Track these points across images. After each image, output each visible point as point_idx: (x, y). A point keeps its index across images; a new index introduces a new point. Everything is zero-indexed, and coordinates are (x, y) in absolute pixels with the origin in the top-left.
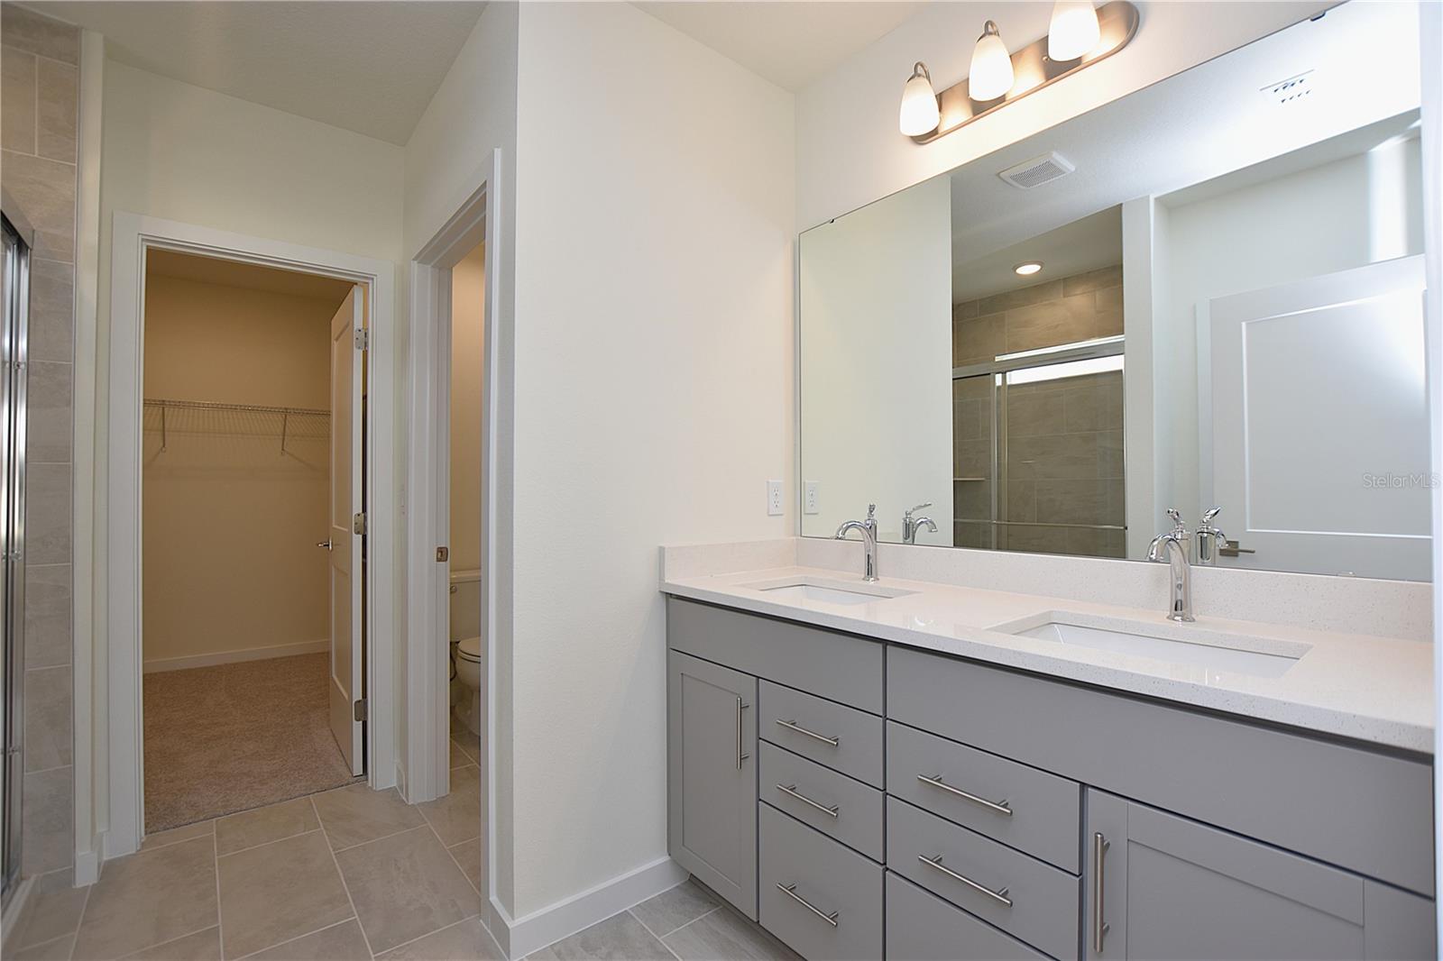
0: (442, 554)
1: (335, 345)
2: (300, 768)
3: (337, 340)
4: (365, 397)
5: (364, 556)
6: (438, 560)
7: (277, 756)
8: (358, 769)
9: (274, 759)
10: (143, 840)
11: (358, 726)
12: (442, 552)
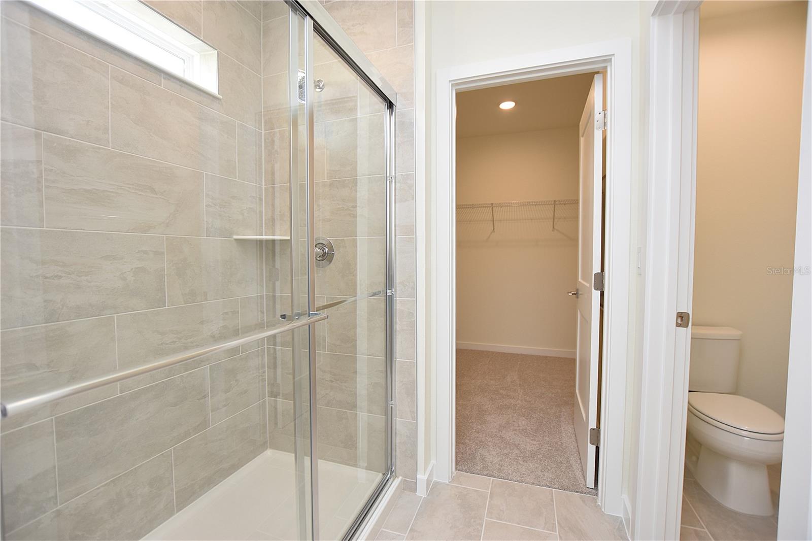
0: (682, 319)
1: (582, 140)
2: (550, 458)
3: (583, 136)
4: (604, 178)
5: (602, 305)
6: (678, 325)
7: (537, 439)
8: (591, 483)
9: (535, 440)
10: (454, 475)
11: (592, 449)
12: (682, 317)
